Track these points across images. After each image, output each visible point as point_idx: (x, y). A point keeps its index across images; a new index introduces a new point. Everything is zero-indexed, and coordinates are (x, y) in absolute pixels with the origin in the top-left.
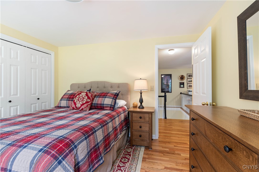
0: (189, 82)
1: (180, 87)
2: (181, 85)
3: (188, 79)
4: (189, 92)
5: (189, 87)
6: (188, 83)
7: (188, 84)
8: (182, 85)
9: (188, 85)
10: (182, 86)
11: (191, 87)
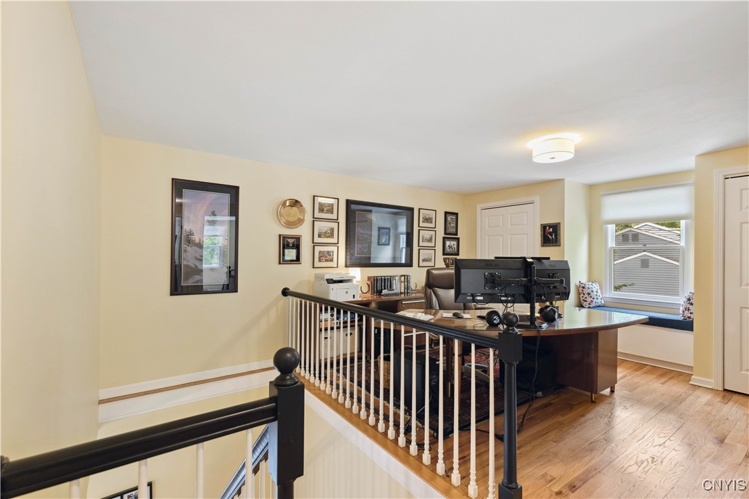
0: (320, 236)
1: (282, 261)
2: (286, 251)
3: (315, 219)
4: (332, 286)
5: (320, 261)
6: (317, 240)
7: (315, 244)
8: (293, 247)
9: (318, 249)
10: (290, 254)
11: (326, 261)
